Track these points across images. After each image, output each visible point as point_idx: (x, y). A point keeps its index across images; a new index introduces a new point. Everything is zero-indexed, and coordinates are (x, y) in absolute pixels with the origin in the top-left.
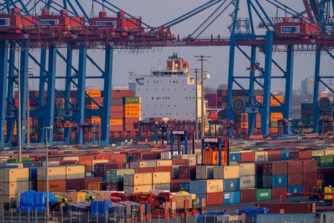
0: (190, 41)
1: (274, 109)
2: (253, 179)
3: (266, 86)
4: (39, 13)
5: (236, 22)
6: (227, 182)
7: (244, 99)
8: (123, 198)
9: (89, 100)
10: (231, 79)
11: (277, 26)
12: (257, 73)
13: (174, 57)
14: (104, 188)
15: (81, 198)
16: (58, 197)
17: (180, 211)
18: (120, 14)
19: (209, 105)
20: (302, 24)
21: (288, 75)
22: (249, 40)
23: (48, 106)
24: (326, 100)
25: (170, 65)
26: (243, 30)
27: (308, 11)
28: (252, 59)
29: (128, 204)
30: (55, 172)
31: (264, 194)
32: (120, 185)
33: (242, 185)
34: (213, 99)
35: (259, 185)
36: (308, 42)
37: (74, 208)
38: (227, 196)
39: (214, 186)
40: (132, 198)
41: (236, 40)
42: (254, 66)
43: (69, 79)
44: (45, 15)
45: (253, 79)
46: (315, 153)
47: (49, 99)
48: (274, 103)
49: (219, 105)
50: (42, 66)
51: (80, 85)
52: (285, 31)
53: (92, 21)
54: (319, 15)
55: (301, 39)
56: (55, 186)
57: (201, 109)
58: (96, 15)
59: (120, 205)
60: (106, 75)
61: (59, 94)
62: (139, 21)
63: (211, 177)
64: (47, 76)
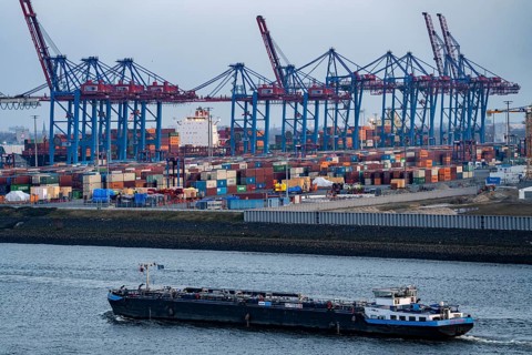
0: (208, 99)
1: (259, 139)
2: (235, 180)
3: (254, 125)
4: (117, 83)
5: (235, 88)
6: (219, 182)
7: (241, 133)
8: (155, 192)
9: (148, 135)
10: (233, 121)
11: (259, 89)
12: (248, 117)
13: (200, 108)
14: (145, 186)
15: (130, 192)
16: (116, 191)
17: (189, 199)
18: (166, 83)
19: (221, 137)
20: (274, 88)
21: (266, 119)
22: (243, 97)
23: (123, 138)
24: (289, 133)
25: (197, 113)
26: (240, 92)
27: (278, 80)
28: (246, 109)
29: (157, 195)
30: (117, 177)
31: (242, 188)
32: (155, 184)
33: (228, 183)
34: (223, 133)
35: (239, 183)
36: (278, 99)
37: (125, 198)
38: (219, 190)
39: (211, 184)
40: (160, 192)
41: (236, 98)
42: (246, 113)
43: (136, 122)
44: (120, 84)
45: (246, 121)
46: (275, 164)
47: (124, 134)
48: (259, 135)
49: (227, 137)
50: (119, 114)
51: (143, 126)
52: (264, 92)
53: (149, 87)
54: (285, 83)
55: (273, 97)
56: (116, 185)
57: (216, 139)
58: (151, 84)
59: (152, 196)
60: (158, 119)
61: (130, 131)
62: (177, 87)
63: (209, 179)
64: (122, 120)
